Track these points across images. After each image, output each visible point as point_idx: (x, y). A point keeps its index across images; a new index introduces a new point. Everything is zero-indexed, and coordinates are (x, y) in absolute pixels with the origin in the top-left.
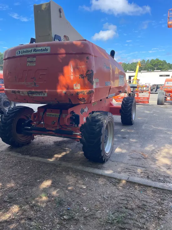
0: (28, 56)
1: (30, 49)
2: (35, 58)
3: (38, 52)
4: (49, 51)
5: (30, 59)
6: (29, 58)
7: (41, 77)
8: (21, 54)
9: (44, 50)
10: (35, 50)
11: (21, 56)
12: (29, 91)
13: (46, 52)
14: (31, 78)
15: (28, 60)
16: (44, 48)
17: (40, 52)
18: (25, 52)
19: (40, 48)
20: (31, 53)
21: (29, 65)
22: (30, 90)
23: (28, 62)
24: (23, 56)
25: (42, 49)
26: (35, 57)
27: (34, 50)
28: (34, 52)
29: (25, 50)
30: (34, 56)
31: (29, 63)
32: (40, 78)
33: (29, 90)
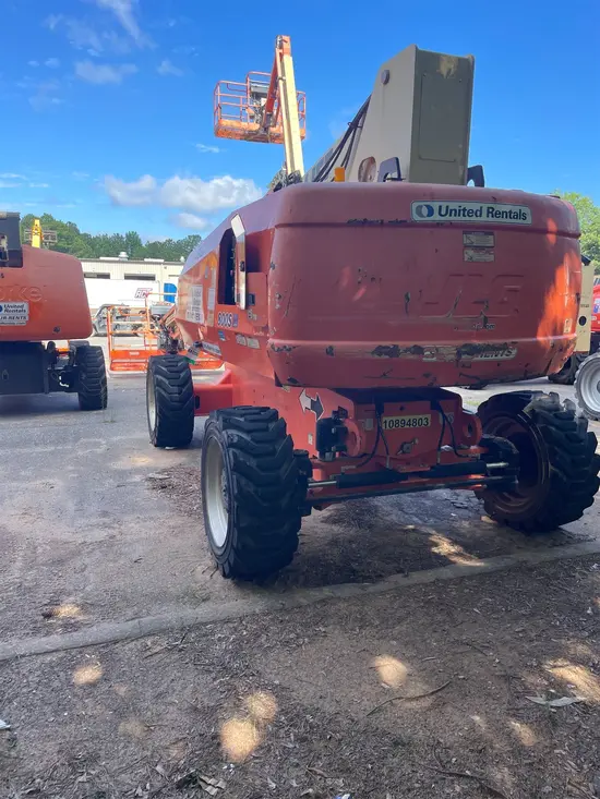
0: (468, 229)
1: (475, 206)
2: (491, 237)
3: (500, 220)
4: (529, 221)
5: (474, 239)
6: (470, 233)
7: (506, 299)
8: (436, 217)
9: (517, 216)
10: (491, 212)
11: (438, 225)
12: (465, 346)
13: (521, 221)
14: (475, 303)
15: (466, 241)
16: (516, 209)
17: (509, 220)
18: (457, 213)
19: (506, 208)
20: (479, 219)
21: (474, 259)
22: (468, 342)
23: (466, 247)
24: (451, 225)
25: (510, 212)
26: (492, 234)
27: (489, 212)
28: (490, 219)
29: (453, 205)
30: (487, 229)
31: (471, 252)
32: (502, 302)
33: (462, 342)
